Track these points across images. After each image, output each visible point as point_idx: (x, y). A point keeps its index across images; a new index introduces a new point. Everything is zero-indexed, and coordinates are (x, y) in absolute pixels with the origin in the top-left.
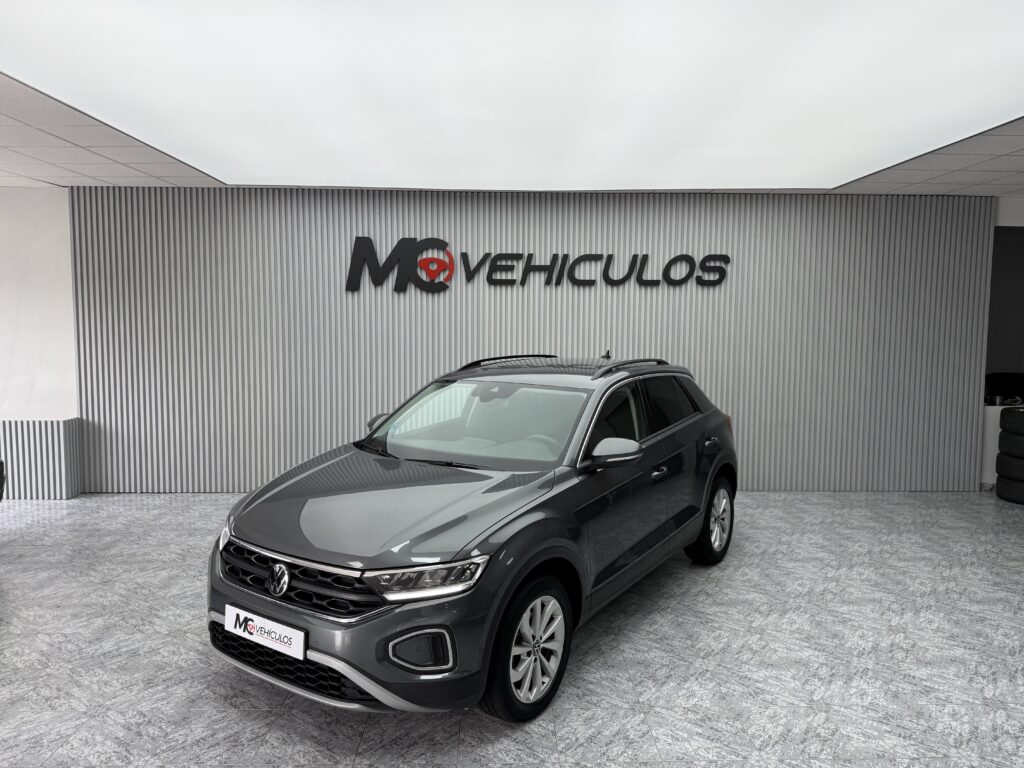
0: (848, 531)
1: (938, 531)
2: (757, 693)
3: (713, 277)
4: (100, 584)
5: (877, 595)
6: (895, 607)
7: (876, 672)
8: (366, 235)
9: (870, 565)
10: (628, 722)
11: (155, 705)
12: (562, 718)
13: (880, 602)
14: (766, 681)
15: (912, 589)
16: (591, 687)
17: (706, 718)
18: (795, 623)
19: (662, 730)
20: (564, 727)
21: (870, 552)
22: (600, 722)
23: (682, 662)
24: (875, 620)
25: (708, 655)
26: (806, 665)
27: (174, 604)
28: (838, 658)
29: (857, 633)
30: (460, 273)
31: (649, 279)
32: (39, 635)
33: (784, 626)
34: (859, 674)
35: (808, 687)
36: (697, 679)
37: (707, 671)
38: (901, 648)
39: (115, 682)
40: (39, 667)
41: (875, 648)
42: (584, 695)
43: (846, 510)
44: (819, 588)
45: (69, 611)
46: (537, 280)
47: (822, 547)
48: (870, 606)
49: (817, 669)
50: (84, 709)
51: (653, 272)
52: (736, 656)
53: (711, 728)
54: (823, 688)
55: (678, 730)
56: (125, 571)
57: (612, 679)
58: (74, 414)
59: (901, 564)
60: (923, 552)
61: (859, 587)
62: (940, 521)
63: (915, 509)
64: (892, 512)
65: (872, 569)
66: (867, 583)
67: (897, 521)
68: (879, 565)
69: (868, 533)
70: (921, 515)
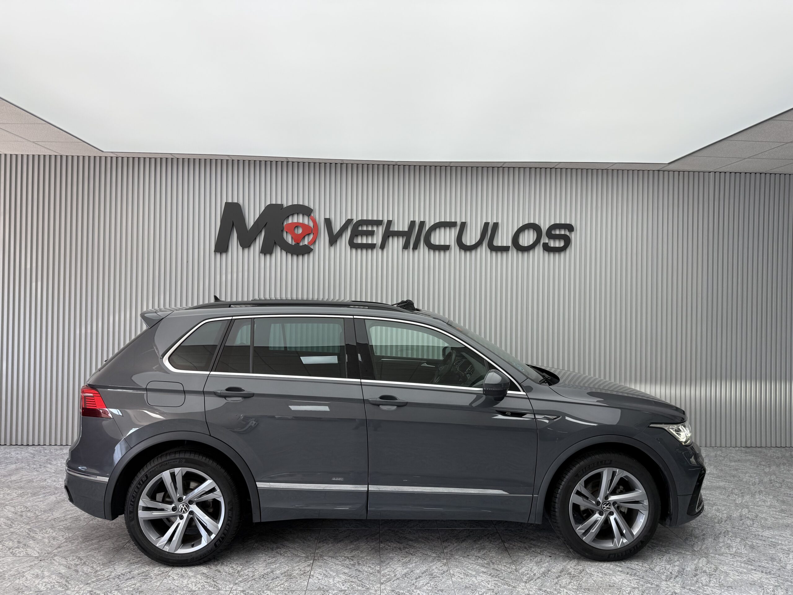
3: (558, 244)
8: (236, 201)
30: (324, 237)
31: (500, 245)
46: (396, 244)
51: (504, 239)
59: (767, 533)
60: (783, 518)
61: (733, 565)
62: (786, 480)
63: (757, 466)
64: (736, 470)
65: (738, 540)
66: (739, 559)
67: (744, 480)
68: (744, 534)
69: (721, 494)
70: (765, 473)
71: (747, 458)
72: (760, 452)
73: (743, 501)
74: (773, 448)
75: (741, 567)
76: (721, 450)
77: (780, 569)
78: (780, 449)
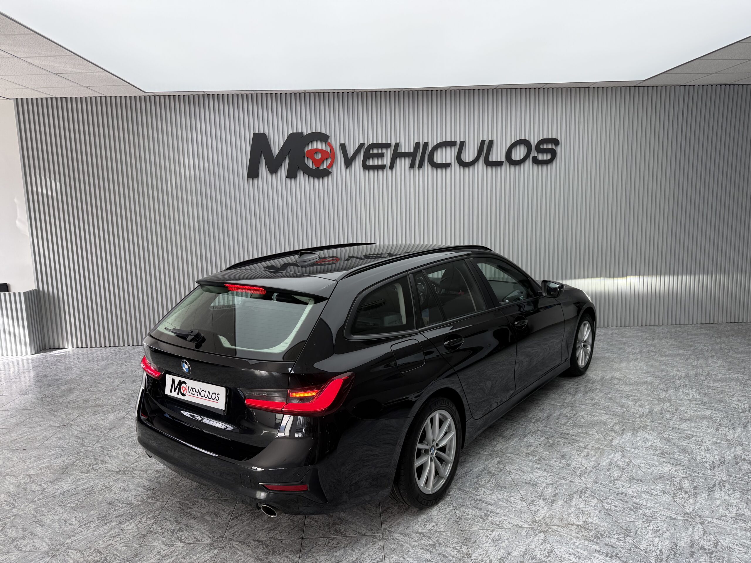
0: (664, 359)
1: (735, 355)
2: (636, 508)
3: (546, 157)
4: (59, 427)
5: (707, 413)
6: (725, 422)
7: (732, 484)
8: (262, 132)
9: (692, 387)
10: (532, 542)
11: (110, 542)
12: (472, 540)
13: (711, 418)
14: (641, 497)
15: (732, 406)
16: (490, 508)
17: (599, 536)
18: (648, 440)
19: (564, 548)
20: (476, 549)
21: (687, 375)
22: (507, 542)
23: (563, 481)
24: (713, 436)
25: (583, 474)
26: (669, 479)
27: (122, 444)
28: (695, 472)
29: (703, 448)
30: (340, 161)
31: (494, 160)
32: (7, 477)
33: (639, 444)
34: (717, 486)
35: (678, 500)
36: (580, 497)
37: (587, 488)
38: (744, 459)
39: (73, 520)
40: (7, 508)
41: (722, 461)
42: (487, 516)
43: (656, 341)
44: (657, 409)
45: (33, 453)
46: (403, 164)
47: (648, 373)
48: (705, 423)
49: (680, 482)
50: (46, 548)
51: (498, 154)
52: (608, 473)
53: (607, 545)
54: (691, 501)
55: (578, 547)
56: (80, 415)
57: (507, 500)
58: (32, 286)
59: (717, 385)
60: (730, 374)
61: (690, 406)
62: (733, 347)
63: (710, 338)
64: (693, 341)
65: (694, 390)
66: (695, 402)
67: (699, 348)
68: (699, 386)
69: (680, 359)
70: (717, 343)
71: (702, 332)
72: (713, 327)
73: (698, 364)
74: (724, 324)
75: (696, 407)
76: (680, 327)
77: (725, 408)
78: (729, 324)
